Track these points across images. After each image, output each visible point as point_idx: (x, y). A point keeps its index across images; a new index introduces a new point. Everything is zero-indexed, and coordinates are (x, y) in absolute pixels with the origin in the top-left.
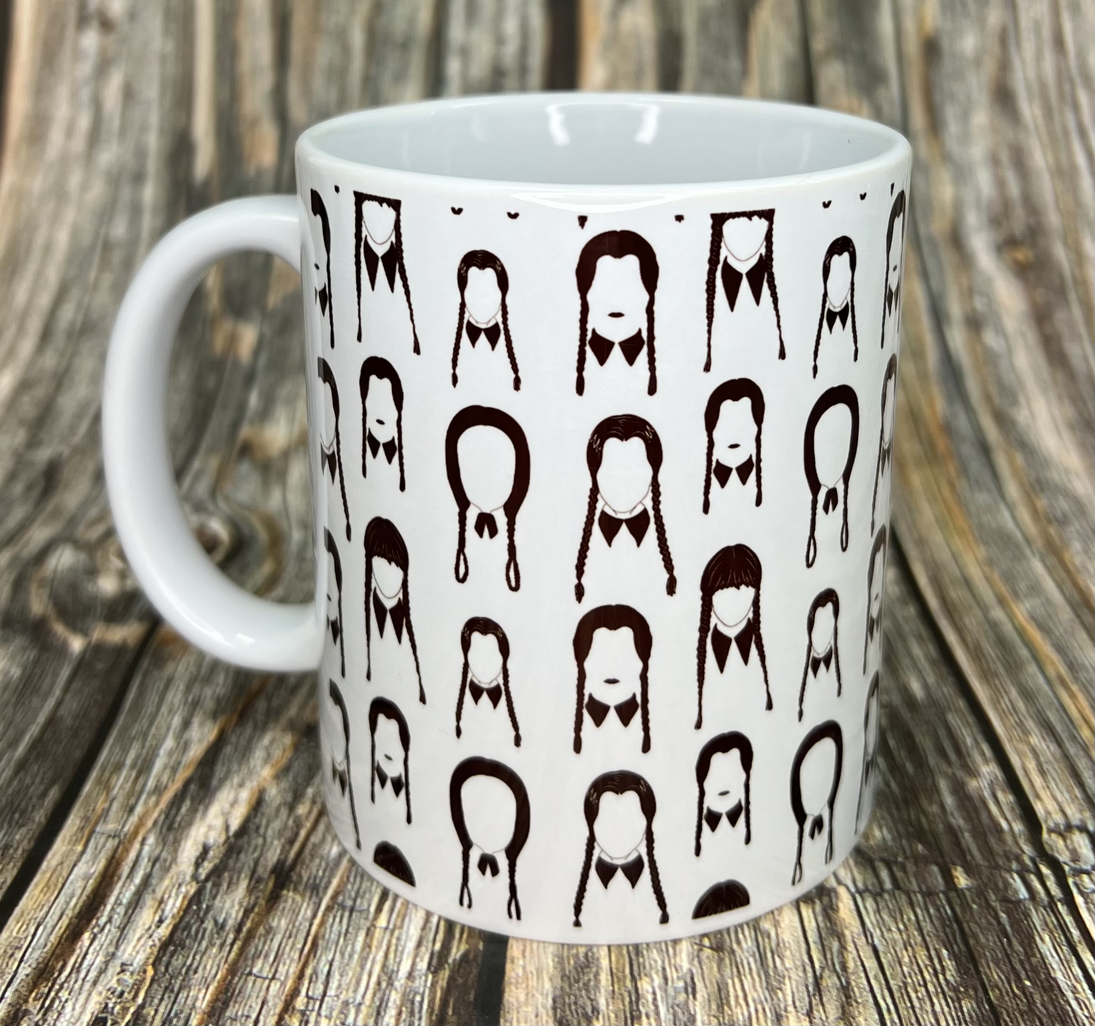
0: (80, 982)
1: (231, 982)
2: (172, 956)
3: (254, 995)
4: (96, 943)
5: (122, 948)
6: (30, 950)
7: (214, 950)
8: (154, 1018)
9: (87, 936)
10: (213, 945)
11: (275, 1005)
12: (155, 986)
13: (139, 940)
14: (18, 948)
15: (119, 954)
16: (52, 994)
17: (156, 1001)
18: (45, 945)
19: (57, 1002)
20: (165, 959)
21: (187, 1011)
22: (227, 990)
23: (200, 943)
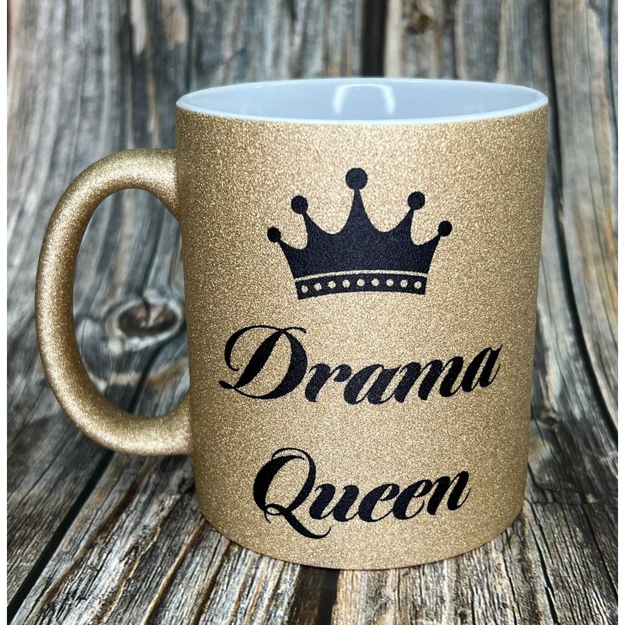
0: (123, 533)
1: (201, 534)
2: (170, 523)
3: (214, 538)
4: (129, 518)
5: (143, 519)
6: (95, 520)
7: (192, 521)
8: (163, 546)
9: (124, 515)
10: (191, 519)
11: (225, 542)
12: (162, 535)
13: (152, 516)
14: (89, 519)
15: (142, 521)
16: (109, 537)
17: (163, 541)
18: (103, 518)
19: (112, 540)
20: (166, 524)
21: (179, 544)
22: (200, 536)
23: (184, 518)
